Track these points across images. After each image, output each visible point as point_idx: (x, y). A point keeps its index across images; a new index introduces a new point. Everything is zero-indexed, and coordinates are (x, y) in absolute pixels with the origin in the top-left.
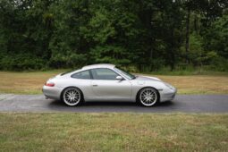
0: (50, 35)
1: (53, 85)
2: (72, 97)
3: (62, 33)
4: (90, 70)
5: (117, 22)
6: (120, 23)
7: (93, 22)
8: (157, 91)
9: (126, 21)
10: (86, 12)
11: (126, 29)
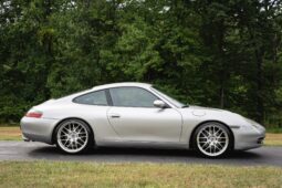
2: (73, 137)
3: (69, 61)
4: (107, 90)
5: (163, 43)
7: (123, 42)
9: (179, 43)
10: (111, 26)
11: (179, 55)
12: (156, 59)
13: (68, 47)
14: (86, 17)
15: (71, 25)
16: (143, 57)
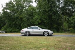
0: (21, 22)
1: (23, 31)
3: (25, 22)
4: (32, 27)
5: (41, 18)
6: (42, 19)
7: (34, 18)
8: (48, 32)
9: (44, 18)
11: (44, 20)
12: (40, 21)
13: (25, 19)
14: (28, 14)
15: (25, 15)
16: (38, 21)
